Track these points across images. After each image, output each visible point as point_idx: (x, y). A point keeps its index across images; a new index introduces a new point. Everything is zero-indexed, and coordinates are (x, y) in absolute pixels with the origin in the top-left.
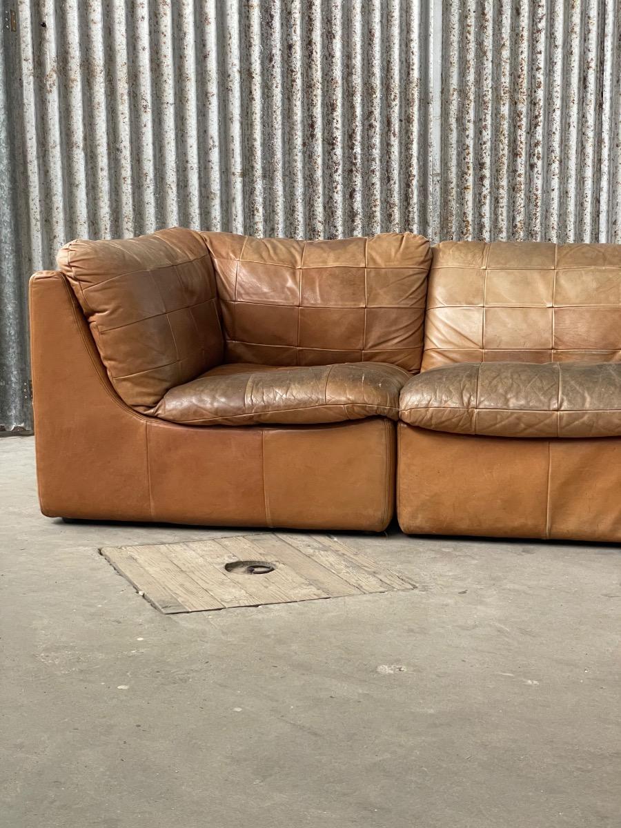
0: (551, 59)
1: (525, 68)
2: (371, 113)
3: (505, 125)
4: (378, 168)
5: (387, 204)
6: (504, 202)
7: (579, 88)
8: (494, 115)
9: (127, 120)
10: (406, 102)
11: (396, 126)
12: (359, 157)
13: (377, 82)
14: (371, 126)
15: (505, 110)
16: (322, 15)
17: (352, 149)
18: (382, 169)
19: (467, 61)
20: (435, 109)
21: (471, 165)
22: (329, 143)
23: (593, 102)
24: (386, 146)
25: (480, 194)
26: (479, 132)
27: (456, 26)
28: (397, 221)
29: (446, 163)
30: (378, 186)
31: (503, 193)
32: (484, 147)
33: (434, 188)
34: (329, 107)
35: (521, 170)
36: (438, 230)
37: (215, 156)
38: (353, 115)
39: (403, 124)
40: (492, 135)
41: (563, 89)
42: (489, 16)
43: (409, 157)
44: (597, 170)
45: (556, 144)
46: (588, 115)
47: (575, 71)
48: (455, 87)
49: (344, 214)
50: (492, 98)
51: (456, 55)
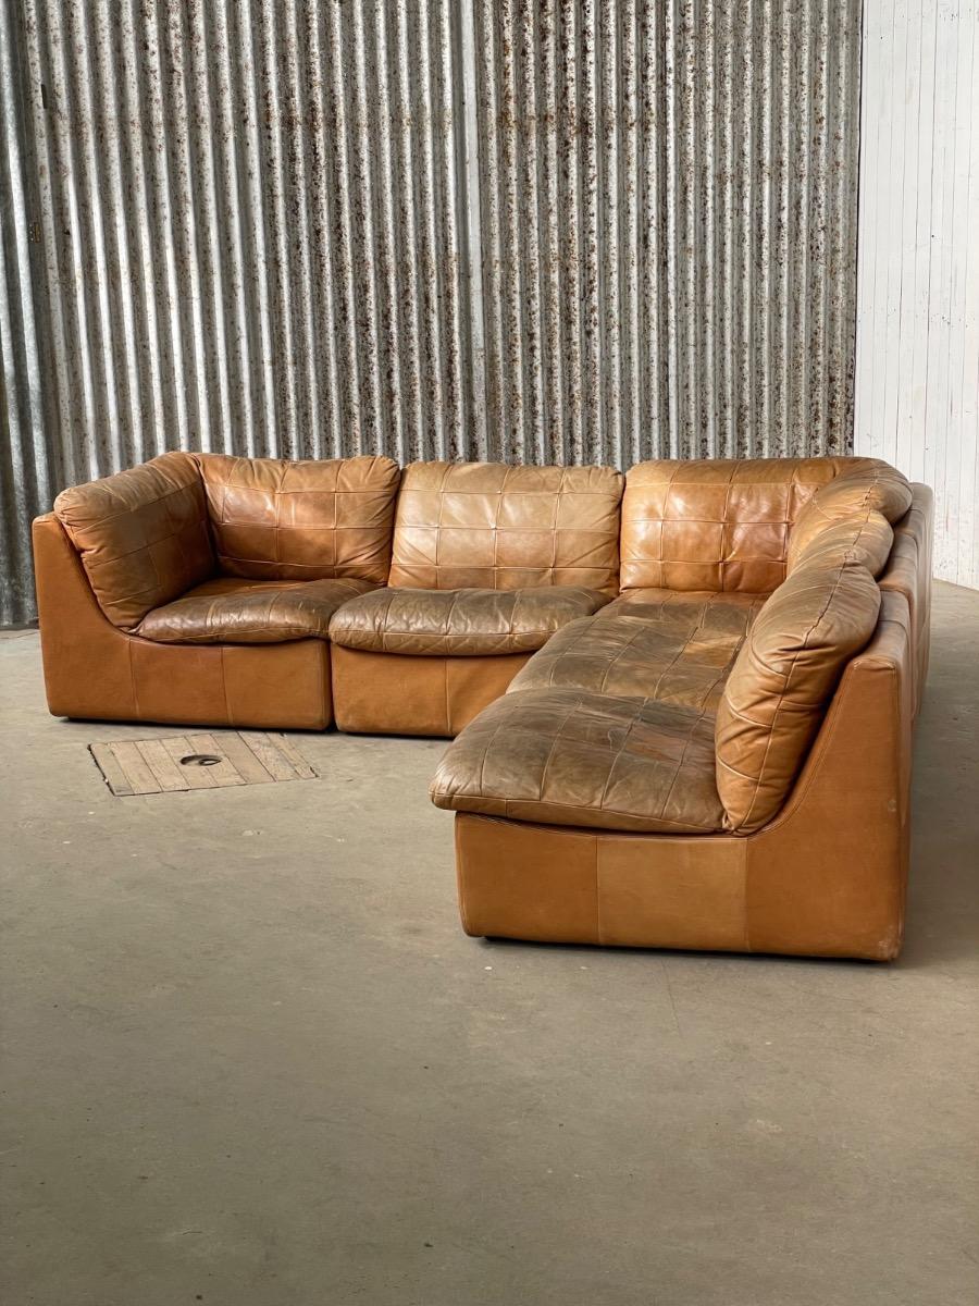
0: (605, 220)
1: (576, 232)
2: (407, 291)
3: (556, 294)
4: (417, 347)
5: (428, 381)
7: (638, 249)
8: (542, 284)
10: (445, 276)
11: (434, 303)
12: (395, 337)
13: (412, 259)
14: (408, 304)
15: (555, 277)
16: (350, 198)
17: (388, 328)
18: (421, 347)
19: (510, 231)
20: (476, 283)
21: (519, 337)
22: (363, 324)
23: (655, 261)
24: (425, 324)
25: (531, 365)
26: (527, 302)
27: (496, 197)
28: (439, 398)
29: (491, 337)
30: (417, 365)
31: (557, 362)
32: (533, 317)
33: (479, 365)
34: (362, 288)
35: (576, 338)
36: (484, 407)
37: (243, 346)
38: (388, 295)
39: (442, 299)
40: (541, 304)
41: (619, 251)
42: (534, 181)
43: (450, 332)
44: (664, 333)
45: (615, 309)
46: (650, 275)
47: (634, 230)
48: (498, 259)
49: (381, 395)
50: (540, 266)
51: (497, 225)
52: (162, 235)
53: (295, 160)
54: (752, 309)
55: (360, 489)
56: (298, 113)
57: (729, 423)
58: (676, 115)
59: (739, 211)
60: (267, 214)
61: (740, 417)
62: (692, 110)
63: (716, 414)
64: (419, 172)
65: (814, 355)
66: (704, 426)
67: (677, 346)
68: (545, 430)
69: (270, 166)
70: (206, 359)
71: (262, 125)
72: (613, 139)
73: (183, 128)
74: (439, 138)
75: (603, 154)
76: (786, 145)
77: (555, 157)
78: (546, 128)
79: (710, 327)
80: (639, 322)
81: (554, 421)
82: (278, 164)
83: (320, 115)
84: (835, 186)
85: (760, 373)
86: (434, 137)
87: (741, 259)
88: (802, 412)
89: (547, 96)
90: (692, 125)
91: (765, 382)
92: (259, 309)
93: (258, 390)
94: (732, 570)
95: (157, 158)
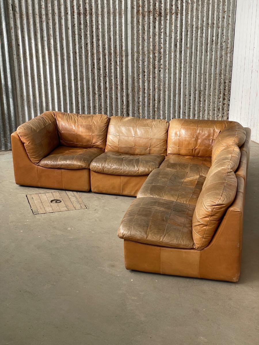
0: (165, 40)
1: (157, 43)
2: (111, 60)
3: (151, 60)
5: (116, 84)
7: (174, 48)
8: (148, 58)
9: (42, 68)
10: (121, 56)
11: (118, 63)
12: (107, 72)
13: (112, 51)
14: (111, 63)
15: (151, 56)
16: (96, 35)
17: (106, 70)
18: (114, 75)
19: (139, 43)
20: (130, 58)
21: (141, 72)
22: (99, 69)
23: (179, 51)
24: (116, 69)
25: (144, 80)
26: (143, 63)
27: (136, 34)
28: (119, 89)
29: (133, 72)
30: (113, 80)
31: (151, 79)
32: (145, 67)
33: (130, 80)
34: (99, 59)
35: (156, 72)
36: (131, 91)
37: (66, 75)
38: (106, 61)
39: (120, 62)
40: (147, 63)
41: (169, 48)
42: (146, 30)
43: (122, 71)
44: (180, 71)
45: (167, 65)
46: (177, 55)
47: (173, 43)
48: (136, 51)
49: (104, 88)
50: (147, 53)
51: (136, 42)
52: (44, 46)
53: (81, 24)
54: (204, 64)
55: (98, 124)
56: (82, 11)
57: (197, 95)
58: (185, 11)
59: (202, 37)
60: (73, 39)
61: (200, 93)
62: (190, 9)
63: (193, 93)
64: (115, 27)
65: (220, 76)
66: (190, 96)
67: (184, 74)
68: (147, 98)
69: (74, 26)
70: (56, 79)
71: (72, 15)
72: (168, 18)
73: (50, 16)
74: (120, 18)
75: (165, 22)
76: (215, 19)
77: (152, 23)
78: (150, 15)
79: (193, 69)
80: (174, 68)
81: (150, 95)
82: (76, 25)
83: (88, 12)
84: (228, 30)
85: (206, 81)
86: (119, 17)
87: (202, 50)
88: (217, 92)
89: (150, 5)
90: (190, 13)
91: (207, 84)
92: (71, 65)
93: (70, 87)
94: (197, 151)
95: (43, 24)
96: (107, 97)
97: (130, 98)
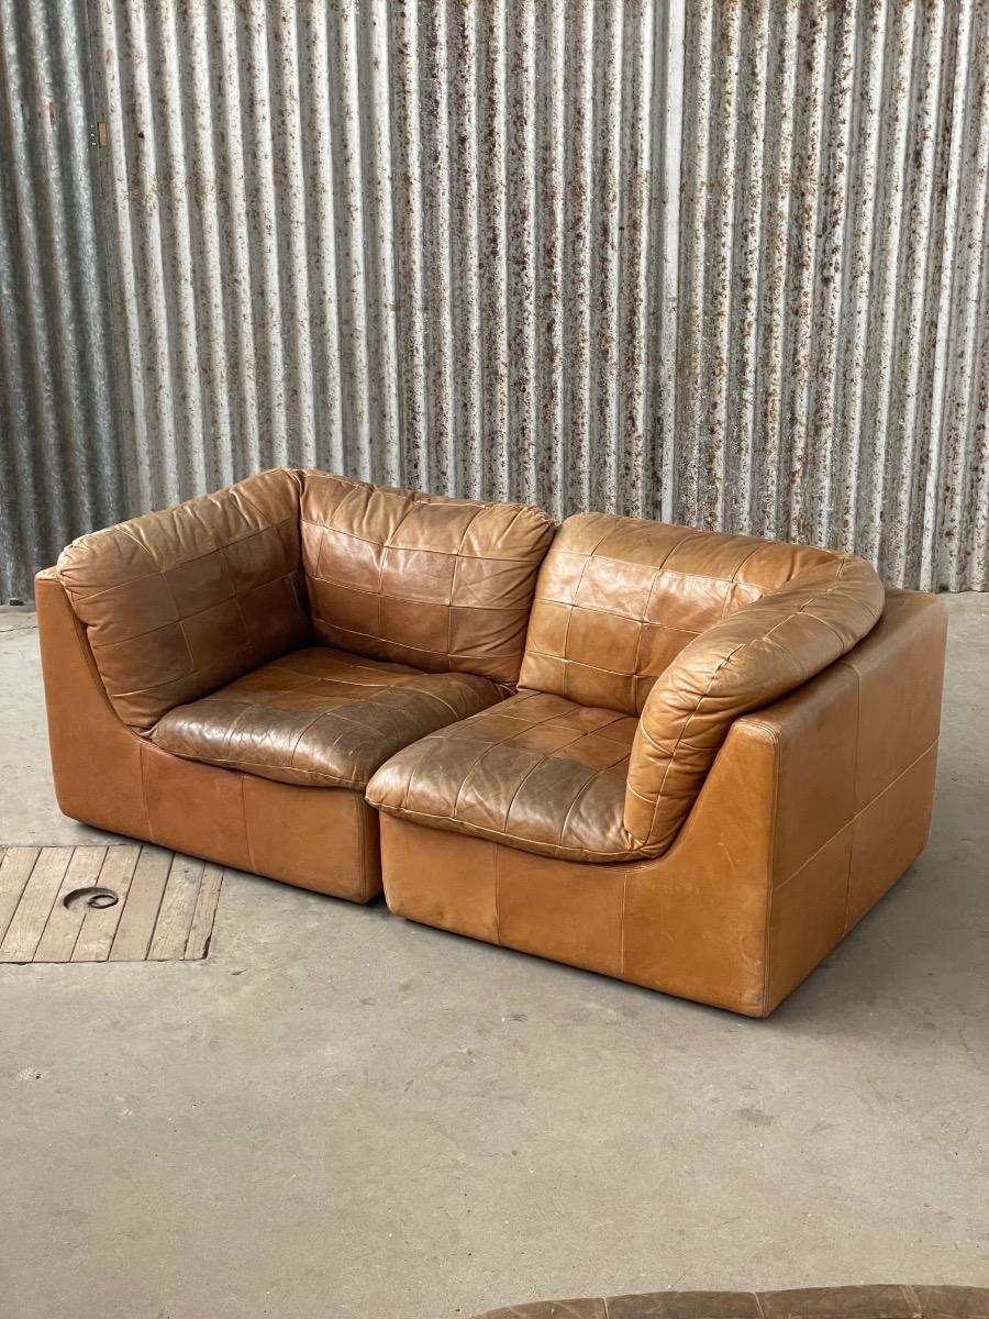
0: (861, 129)
1: (818, 146)
2: (579, 219)
3: (784, 227)
4: (588, 292)
5: (601, 336)
6: (779, 331)
7: (905, 170)
8: (765, 214)
9: (245, 245)
10: (631, 200)
11: (615, 235)
12: (560, 278)
13: (587, 179)
14: (579, 236)
15: (784, 206)
16: (508, 96)
17: (551, 267)
18: (593, 293)
19: (724, 143)
20: (672, 211)
21: (727, 284)
22: (518, 261)
23: (929, 186)
24: (601, 263)
25: (743, 321)
26: (742, 236)
27: (707, 97)
28: (615, 360)
29: (690, 282)
30: (587, 316)
31: (779, 318)
32: (750, 257)
33: (670, 319)
34: (517, 215)
35: (808, 287)
36: (673, 373)
37: (359, 284)
38: (553, 223)
39: (626, 232)
40: (761, 242)
41: (878, 172)
42: (762, 75)
43: (634, 276)
44: (934, 282)
45: (865, 250)
46: (921, 206)
47: (902, 145)
48: (704, 180)
49: (538, 353)
50: (763, 190)
51: (706, 134)
52: (259, 142)
53: (436, 44)
60: (396, 115)
67: (951, 300)
68: (755, 408)
69: (402, 52)
72: (881, 19)
75: (865, 39)
77: (794, 42)
80: (899, 268)
82: (412, 50)
86: (626, 15)
95: (256, 42)
96: (553, 396)
97: (669, 406)
